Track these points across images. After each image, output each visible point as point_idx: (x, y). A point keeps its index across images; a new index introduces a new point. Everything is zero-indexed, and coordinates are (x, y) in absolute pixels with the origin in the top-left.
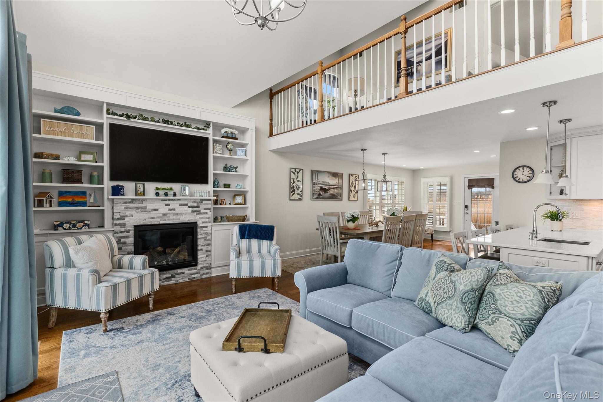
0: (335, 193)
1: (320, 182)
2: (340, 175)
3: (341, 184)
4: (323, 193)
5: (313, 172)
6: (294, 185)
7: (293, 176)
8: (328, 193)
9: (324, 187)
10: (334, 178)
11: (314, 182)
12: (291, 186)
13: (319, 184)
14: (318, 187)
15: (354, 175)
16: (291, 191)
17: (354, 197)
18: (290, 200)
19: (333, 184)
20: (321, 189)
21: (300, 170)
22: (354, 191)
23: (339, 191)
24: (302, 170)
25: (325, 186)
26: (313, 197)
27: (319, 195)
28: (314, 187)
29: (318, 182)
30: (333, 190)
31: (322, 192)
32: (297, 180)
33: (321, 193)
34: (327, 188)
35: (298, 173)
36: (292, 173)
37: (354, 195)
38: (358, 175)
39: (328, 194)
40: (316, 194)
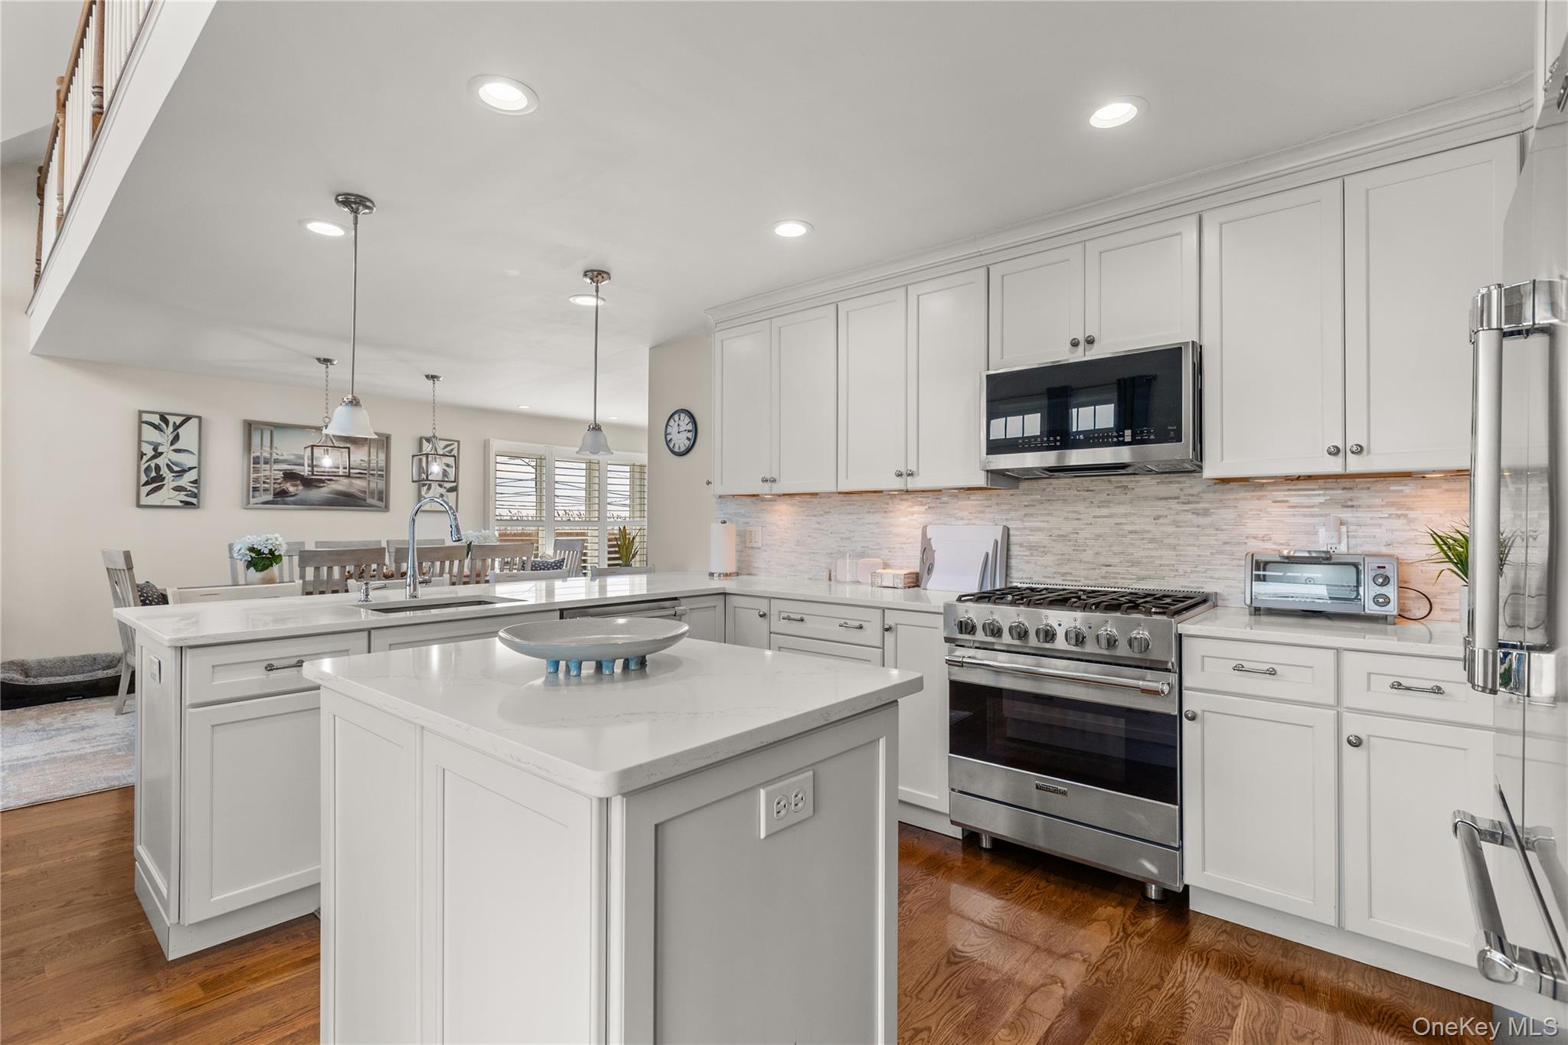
0: (352, 490)
1: (285, 457)
3: (382, 464)
4: (300, 488)
5: (250, 427)
6: (161, 461)
7: (150, 434)
8: (324, 489)
9: (299, 470)
11: (253, 455)
12: (144, 467)
13: (276, 461)
14: (276, 472)
16: (144, 479)
18: (139, 505)
20: (289, 476)
21: (188, 418)
22: (441, 486)
23: (373, 485)
24: (194, 422)
25: (305, 469)
26: (252, 501)
27: (282, 494)
28: (256, 471)
29: (275, 456)
30: (344, 481)
31: (294, 486)
32: (174, 447)
33: (292, 489)
34: (315, 475)
35: (176, 427)
36: (145, 426)
38: (458, 442)
39: (323, 492)
40: (266, 490)
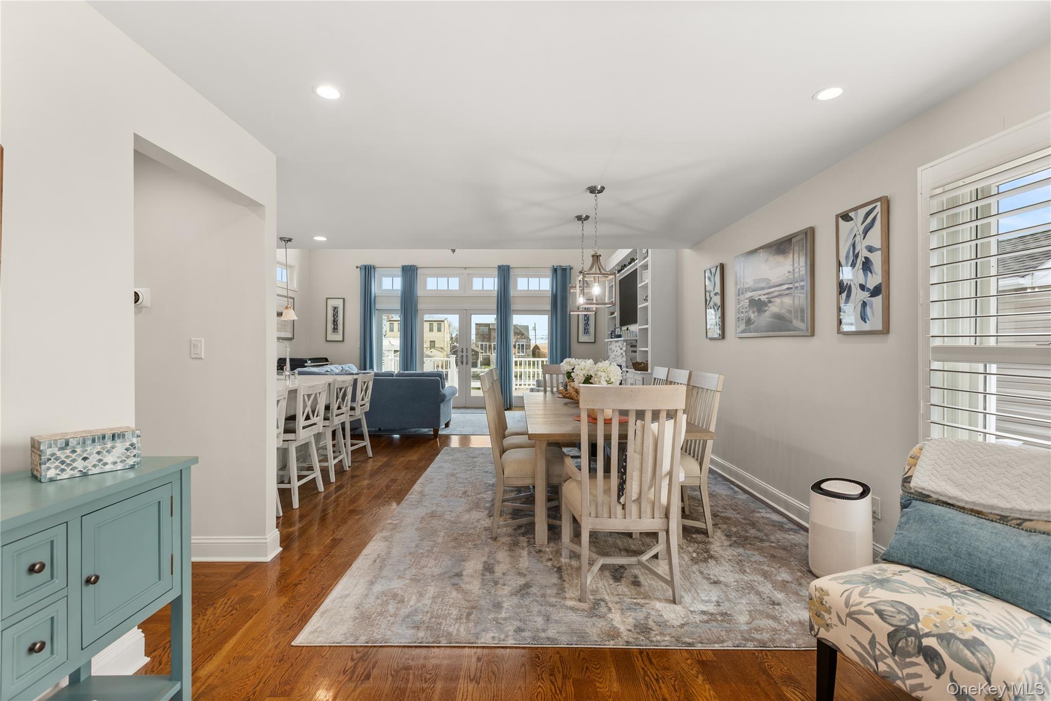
0: (783, 311)
1: (750, 285)
2: (798, 238)
3: (803, 272)
4: (756, 314)
6: (710, 304)
7: (709, 285)
8: (767, 314)
9: (756, 295)
10: (780, 258)
11: (739, 286)
13: (747, 290)
15: (855, 209)
17: (864, 318)
18: (708, 338)
19: (779, 281)
21: (717, 267)
22: (862, 287)
23: (796, 302)
25: (760, 292)
26: (739, 331)
27: (749, 322)
29: (745, 286)
30: (778, 300)
31: (754, 312)
32: (714, 292)
34: (763, 298)
35: (715, 276)
36: (707, 280)
37: (864, 304)
40: (742, 320)
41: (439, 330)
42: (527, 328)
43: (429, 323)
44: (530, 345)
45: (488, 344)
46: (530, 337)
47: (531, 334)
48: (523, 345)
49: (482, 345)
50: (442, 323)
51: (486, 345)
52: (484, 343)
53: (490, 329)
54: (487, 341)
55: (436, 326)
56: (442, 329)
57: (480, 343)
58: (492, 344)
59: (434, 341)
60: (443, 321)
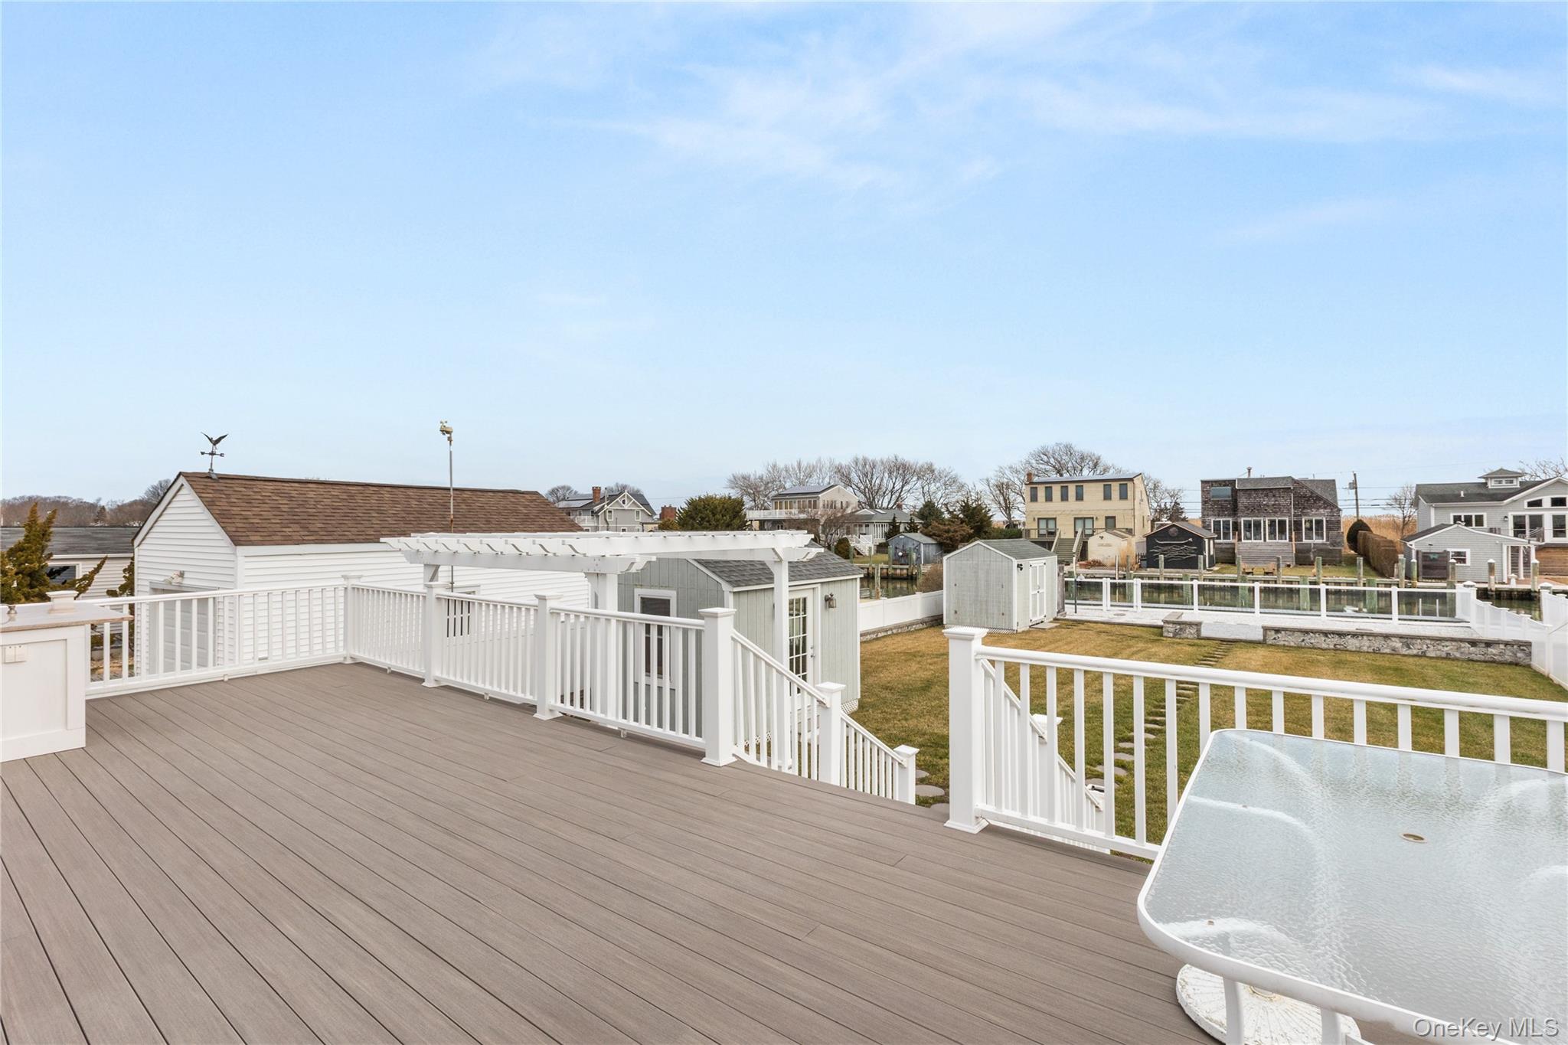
41: (1123, 496)
42: (1331, 484)
43: (1102, 484)
44: (1339, 522)
45: (1231, 520)
46: (1340, 505)
47: (1344, 498)
48: (1319, 523)
49: (1217, 523)
50: (1130, 484)
51: (1226, 523)
52: (1222, 520)
53: (1235, 492)
54: (1229, 516)
55: (1118, 488)
56: (1130, 494)
57: (1212, 519)
58: (1242, 520)
59: (1114, 518)
60: (1131, 480)
